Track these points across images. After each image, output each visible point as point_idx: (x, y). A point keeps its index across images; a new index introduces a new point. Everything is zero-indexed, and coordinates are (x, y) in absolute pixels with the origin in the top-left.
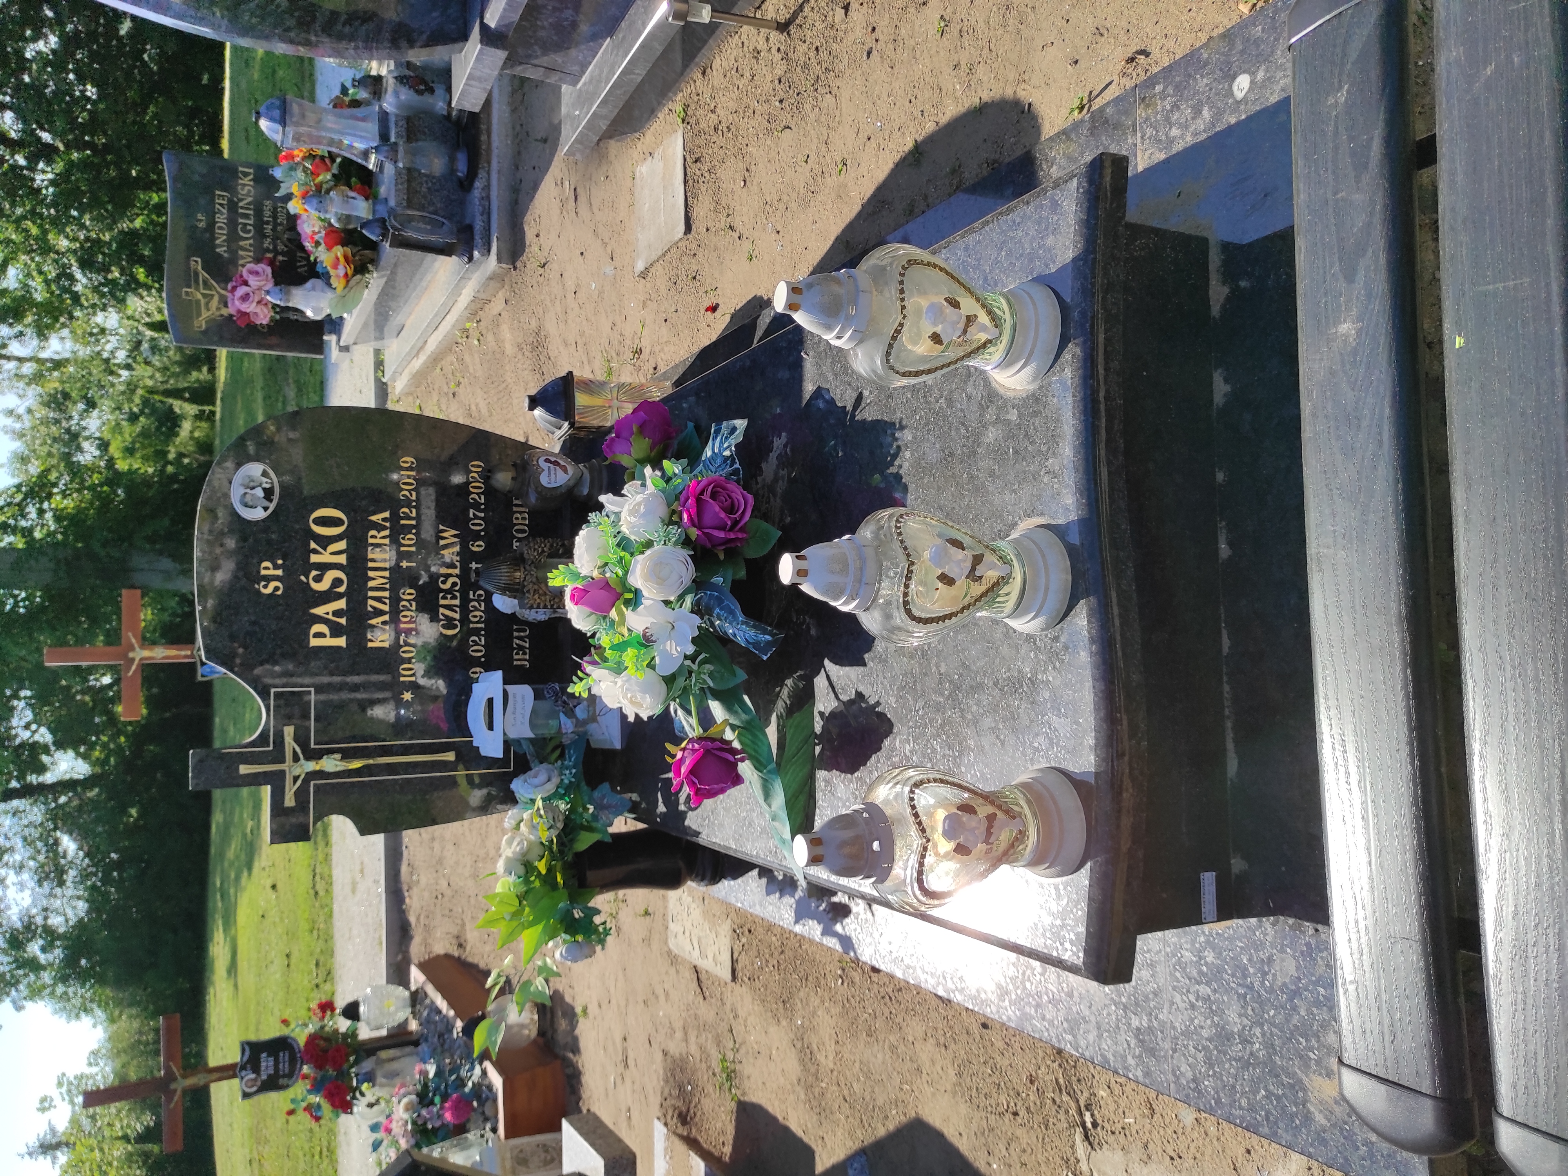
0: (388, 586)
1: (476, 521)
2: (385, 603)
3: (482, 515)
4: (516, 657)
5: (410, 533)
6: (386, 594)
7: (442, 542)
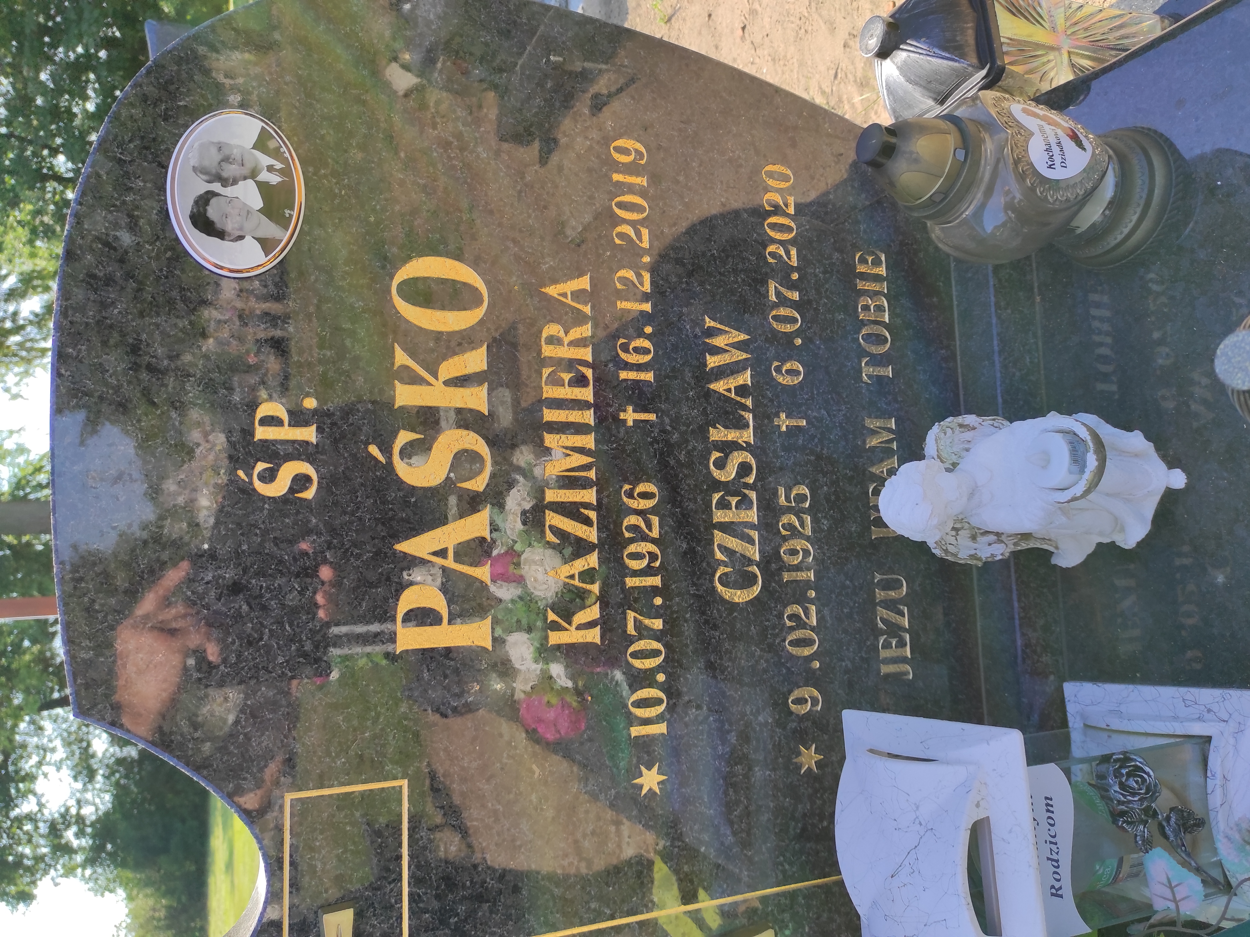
0: (592, 474)
1: (783, 311)
2: (587, 522)
3: (795, 296)
4: (884, 654)
5: (641, 334)
6: (590, 496)
7: (712, 361)
